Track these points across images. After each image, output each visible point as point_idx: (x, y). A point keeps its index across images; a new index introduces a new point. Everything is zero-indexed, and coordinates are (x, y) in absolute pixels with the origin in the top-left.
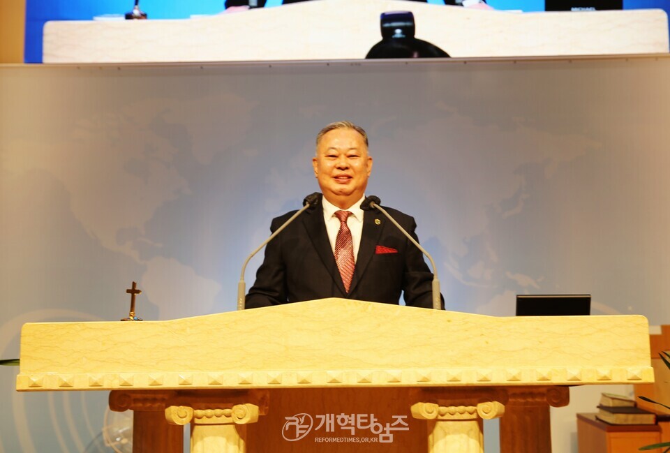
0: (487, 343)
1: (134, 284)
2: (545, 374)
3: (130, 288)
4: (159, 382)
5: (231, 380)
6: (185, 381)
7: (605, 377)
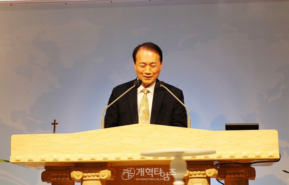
0: (208, 142)
1: (55, 121)
2: (232, 155)
3: (53, 122)
4: (70, 159)
5: (99, 158)
6: (80, 158)
7: (258, 155)
